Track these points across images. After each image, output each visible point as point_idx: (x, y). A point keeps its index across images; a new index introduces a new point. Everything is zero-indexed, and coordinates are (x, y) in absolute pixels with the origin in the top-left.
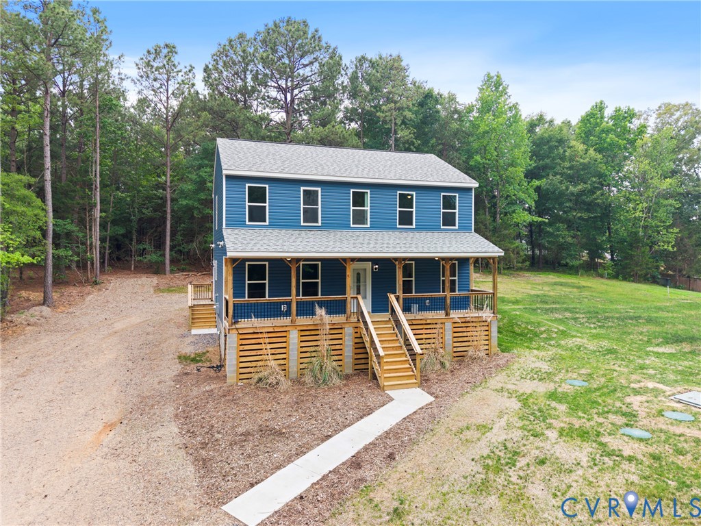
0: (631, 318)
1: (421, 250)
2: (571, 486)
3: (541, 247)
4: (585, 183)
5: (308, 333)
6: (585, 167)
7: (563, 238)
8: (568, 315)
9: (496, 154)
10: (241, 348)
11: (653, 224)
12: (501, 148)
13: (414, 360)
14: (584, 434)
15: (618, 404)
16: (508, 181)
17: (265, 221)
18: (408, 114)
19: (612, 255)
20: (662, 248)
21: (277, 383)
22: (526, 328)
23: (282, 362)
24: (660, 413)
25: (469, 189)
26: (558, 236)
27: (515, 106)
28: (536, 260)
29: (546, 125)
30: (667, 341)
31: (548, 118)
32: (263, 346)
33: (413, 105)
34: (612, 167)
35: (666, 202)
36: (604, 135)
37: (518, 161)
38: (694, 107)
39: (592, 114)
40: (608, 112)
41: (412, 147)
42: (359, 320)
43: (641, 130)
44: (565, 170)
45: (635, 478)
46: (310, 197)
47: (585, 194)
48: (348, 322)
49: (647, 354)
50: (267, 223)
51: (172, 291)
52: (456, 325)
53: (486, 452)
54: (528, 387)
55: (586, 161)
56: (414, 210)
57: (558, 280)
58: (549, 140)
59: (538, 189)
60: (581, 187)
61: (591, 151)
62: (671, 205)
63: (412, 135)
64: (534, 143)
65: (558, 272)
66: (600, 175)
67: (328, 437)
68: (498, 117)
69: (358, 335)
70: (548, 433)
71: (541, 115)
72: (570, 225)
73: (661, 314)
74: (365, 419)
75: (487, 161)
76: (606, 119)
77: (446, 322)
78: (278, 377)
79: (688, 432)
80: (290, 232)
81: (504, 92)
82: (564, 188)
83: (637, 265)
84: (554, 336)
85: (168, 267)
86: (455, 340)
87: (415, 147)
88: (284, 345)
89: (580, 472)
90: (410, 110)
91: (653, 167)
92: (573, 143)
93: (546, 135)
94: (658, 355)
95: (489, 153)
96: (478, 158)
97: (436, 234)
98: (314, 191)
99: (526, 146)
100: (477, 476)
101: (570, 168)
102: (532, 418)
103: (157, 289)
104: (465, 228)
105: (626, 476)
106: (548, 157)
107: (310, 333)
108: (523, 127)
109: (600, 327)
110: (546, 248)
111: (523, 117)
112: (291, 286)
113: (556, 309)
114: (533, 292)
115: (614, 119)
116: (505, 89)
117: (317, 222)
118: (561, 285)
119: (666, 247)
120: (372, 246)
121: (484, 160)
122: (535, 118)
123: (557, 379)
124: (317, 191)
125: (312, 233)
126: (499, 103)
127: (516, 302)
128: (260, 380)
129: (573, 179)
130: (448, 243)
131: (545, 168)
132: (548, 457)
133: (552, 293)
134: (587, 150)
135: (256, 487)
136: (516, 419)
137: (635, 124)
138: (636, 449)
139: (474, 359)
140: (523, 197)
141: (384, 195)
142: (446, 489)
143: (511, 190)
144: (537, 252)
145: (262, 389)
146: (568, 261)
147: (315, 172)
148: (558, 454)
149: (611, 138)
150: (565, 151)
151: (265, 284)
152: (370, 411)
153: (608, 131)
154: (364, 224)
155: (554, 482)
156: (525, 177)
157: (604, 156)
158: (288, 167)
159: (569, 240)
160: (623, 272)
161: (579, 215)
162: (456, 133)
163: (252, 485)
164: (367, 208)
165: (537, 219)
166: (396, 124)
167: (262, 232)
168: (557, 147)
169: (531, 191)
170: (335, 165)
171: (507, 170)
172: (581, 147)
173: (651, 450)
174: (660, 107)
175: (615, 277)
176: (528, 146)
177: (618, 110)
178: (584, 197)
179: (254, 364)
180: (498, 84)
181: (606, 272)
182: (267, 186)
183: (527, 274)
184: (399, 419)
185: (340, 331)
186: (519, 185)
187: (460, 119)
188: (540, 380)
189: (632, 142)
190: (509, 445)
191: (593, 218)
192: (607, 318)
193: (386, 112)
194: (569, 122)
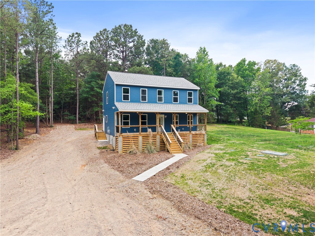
0: (252, 136)
1: (182, 110)
2: (229, 169)
3: (221, 115)
4: (237, 90)
5: (145, 137)
6: (237, 83)
7: (229, 111)
8: (230, 135)
9: (204, 78)
10: (124, 142)
11: (262, 105)
12: (206, 76)
13: (181, 145)
14: (233, 160)
15: (244, 154)
16: (208, 89)
17: (129, 100)
18: (171, 62)
19: (248, 118)
20: (266, 115)
21: (136, 153)
22: (216, 138)
23: (137, 147)
24: (256, 155)
25: (196, 90)
26: (227, 110)
27: (211, 60)
28: (219, 121)
29: (223, 67)
30: (262, 141)
31: (223, 64)
32: (131, 141)
33: (173, 59)
34: (247, 83)
35: (267, 97)
36: (244, 71)
37: (212, 81)
38: (278, 61)
39: (241, 63)
40: (247, 63)
41: (172, 75)
42: (161, 133)
43: (259, 69)
44: (230, 85)
45: (246, 167)
46: (144, 92)
47: (237, 94)
48: (158, 134)
49: (255, 144)
50: (129, 101)
51: (82, 130)
52: (193, 136)
53: (206, 165)
54: (217, 152)
55: (237, 81)
56: (178, 97)
57: (228, 127)
58: (224, 73)
59: (220, 92)
60: (236, 91)
61: (239, 77)
62: (269, 98)
63: (172, 70)
64: (218, 74)
65: (228, 124)
66: (243, 87)
67: (158, 164)
68: (204, 64)
69: (161, 138)
70: (223, 160)
71: (221, 63)
72: (232, 106)
73: (262, 135)
74: (168, 160)
75: (201, 81)
76: (246, 65)
77: (190, 135)
78: (137, 151)
79: (262, 158)
80: (137, 104)
81: (207, 54)
82: (229, 91)
83: (257, 121)
84: (226, 140)
85: (78, 121)
86: (193, 140)
87: (173, 75)
88: (137, 141)
89: (232, 167)
90: (171, 61)
91: (262, 84)
92: (232, 74)
93: (223, 71)
94: (258, 144)
95: (201, 78)
96: (197, 79)
97: (186, 105)
98: (145, 90)
99: (215, 75)
100: (204, 169)
101: (232, 84)
102: (219, 158)
103: (76, 129)
104: (195, 103)
105: (244, 167)
106: (224, 79)
107: (146, 138)
108: (214, 68)
109: (241, 138)
110: (223, 116)
111: (214, 64)
112: (139, 121)
113: (226, 134)
114: (218, 130)
115: (248, 65)
116: (207, 53)
117: (146, 101)
118: (229, 128)
119: (267, 114)
120: (165, 108)
121: (199, 80)
122: (219, 64)
123: (226, 150)
124: (146, 90)
125: (145, 104)
126: (205, 58)
127: (213, 132)
128: (130, 152)
129: (233, 88)
130: (190, 108)
131: (222, 84)
132: (223, 164)
133: (225, 130)
134: (238, 77)
135: (140, 175)
136: (214, 158)
137: (256, 67)
138: (248, 162)
139: (199, 146)
140: (214, 95)
141: (168, 92)
142: (195, 172)
143: (210, 92)
144: (219, 117)
145: (132, 155)
146: (231, 120)
147: (145, 83)
148: (226, 164)
149: (247, 72)
150: (230, 77)
151: (129, 122)
152: (169, 158)
153: (246, 70)
154: (161, 101)
155: (225, 169)
156: (215, 87)
157: (244, 79)
158: (136, 81)
159: (232, 111)
160: (252, 124)
161: (235, 102)
162: (188, 70)
163: (138, 174)
164: (163, 96)
165: (219, 103)
166: (166, 66)
167: (128, 104)
168: (227, 76)
169: (217, 92)
170: (151, 81)
171: (208, 84)
172: (236, 76)
173: (251, 161)
174: (266, 61)
175: (249, 126)
176: (216, 75)
177: (250, 62)
178: (237, 95)
179: (128, 147)
180: (204, 51)
181: (245, 124)
182: (129, 88)
183: (215, 125)
184: (179, 159)
185: (155, 137)
186: (212, 90)
187: (190, 64)
188: (221, 150)
189: (254, 74)
190: (212, 163)
191: (240, 103)
192: (243, 136)
193: (163, 61)
194: (232, 66)
